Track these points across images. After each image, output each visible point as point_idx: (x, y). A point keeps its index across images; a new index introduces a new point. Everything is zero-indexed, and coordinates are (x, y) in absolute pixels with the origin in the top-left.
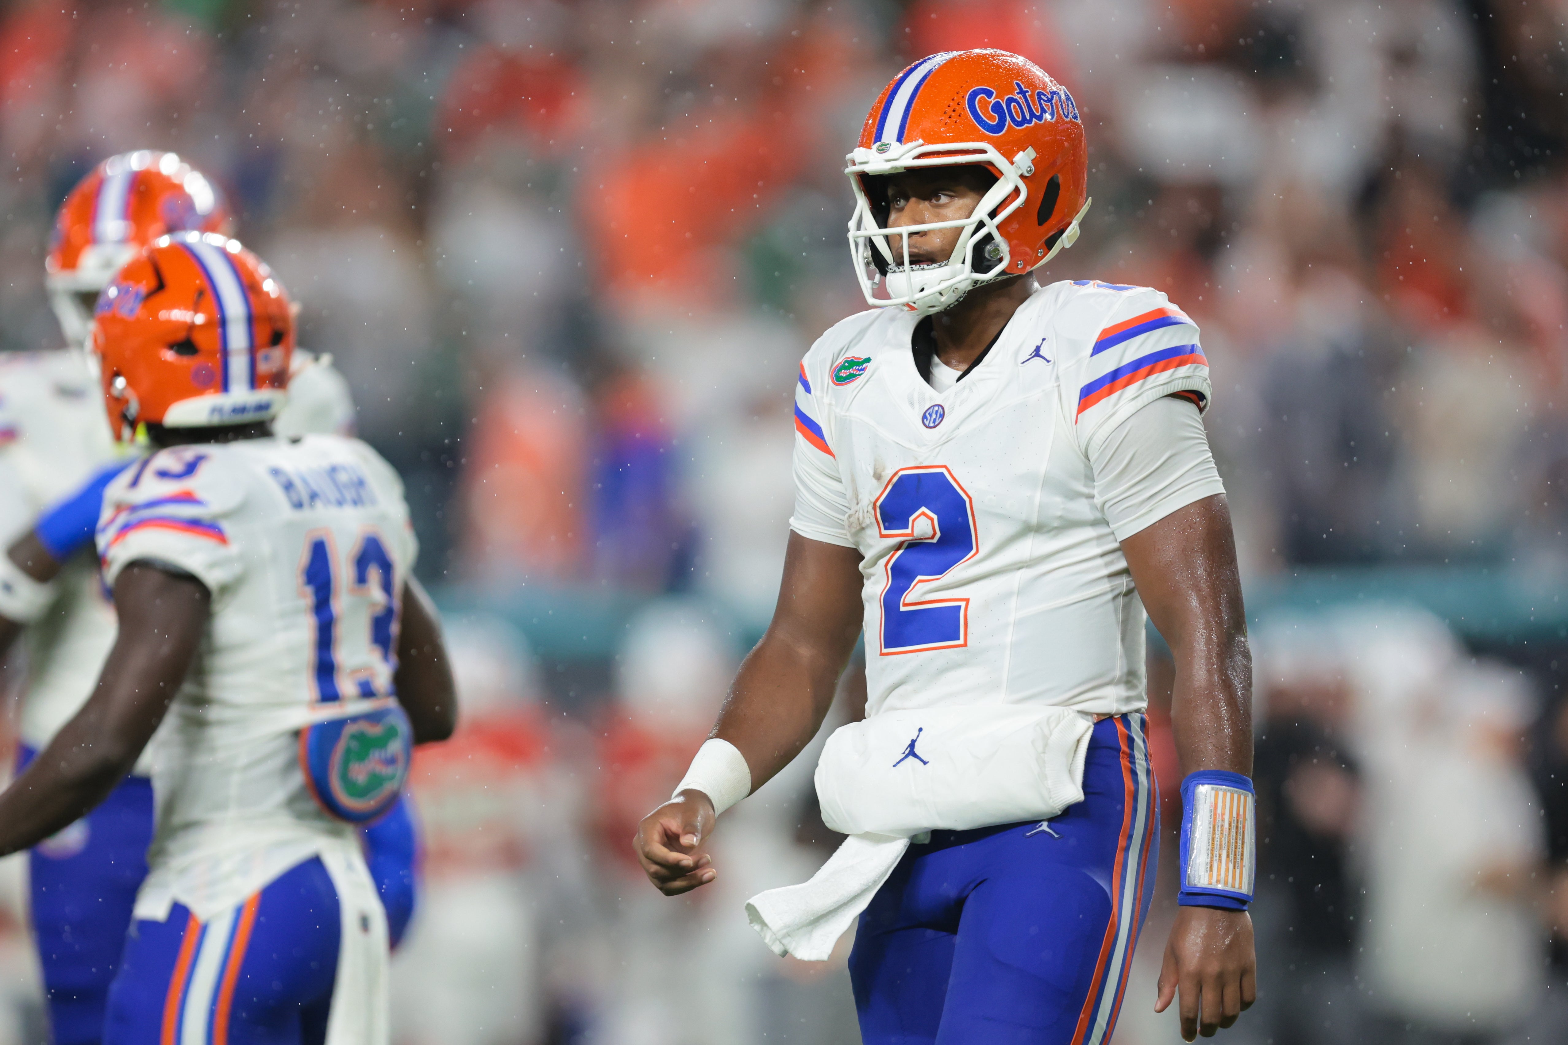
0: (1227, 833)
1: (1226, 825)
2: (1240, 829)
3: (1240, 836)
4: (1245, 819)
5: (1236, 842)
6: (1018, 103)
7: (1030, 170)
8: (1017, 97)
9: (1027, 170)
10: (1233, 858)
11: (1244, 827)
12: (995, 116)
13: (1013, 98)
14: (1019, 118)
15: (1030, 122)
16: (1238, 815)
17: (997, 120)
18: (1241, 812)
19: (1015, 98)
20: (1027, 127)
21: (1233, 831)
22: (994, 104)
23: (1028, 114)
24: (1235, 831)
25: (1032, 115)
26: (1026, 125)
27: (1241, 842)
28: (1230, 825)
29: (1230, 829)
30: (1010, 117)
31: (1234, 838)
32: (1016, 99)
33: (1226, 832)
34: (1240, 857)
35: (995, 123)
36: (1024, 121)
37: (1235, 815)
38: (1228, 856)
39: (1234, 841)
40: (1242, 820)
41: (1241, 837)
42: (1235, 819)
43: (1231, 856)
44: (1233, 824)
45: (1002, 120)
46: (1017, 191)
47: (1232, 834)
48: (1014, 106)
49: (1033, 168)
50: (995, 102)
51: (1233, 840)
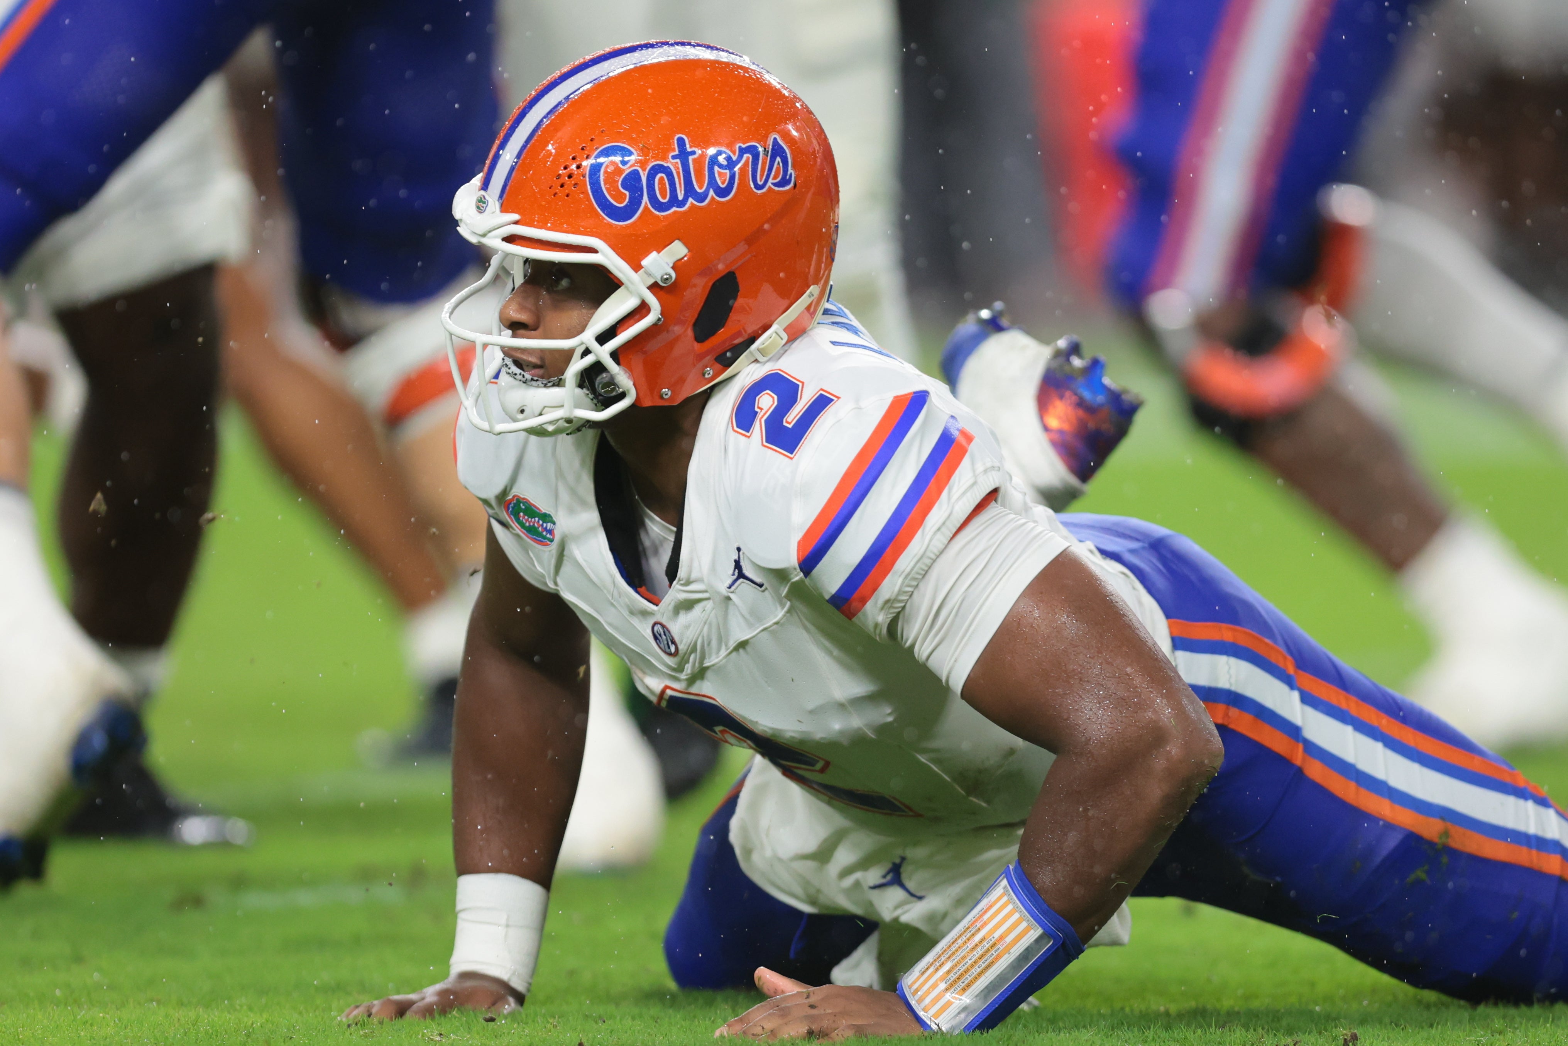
0: (970, 947)
1: (977, 938)
2: (991, 956)
3: (984, 963)
4: (1007, 950)
5: (972, 966)
6: (670, 175)
7: (667, 279)
8: (673, 164)
9: (662, 277)
10: (952, 979)
11: (998, 957)
12: (625, 195)
13: (662, 166)
14: (664, 197)
15: (682, 204)
16: (1001, 938)
17: (627, 200)
18: (1009, 939)
19: (666, 165)
20: (675, 212)
21: (979, 951)
22: (628, 175)
23: (683, 192)
24: (980, 953)
25: (689, 190)
26: (674, 209)
27: (979, 970)
28: (981, 942)
29: (977, 945)
30: (648, 197)
31: (973, 960)
32: (668, 167)
33: (971, 945)
34: (963, 985)
35: (622, 205)
36: (674, 201)
37: (997, 935)
38: (949, 972)
39: (970, 962)
40: (1002, 948)
41: (983, 965)
42: (993, 940)
43: (952, 975)
44: (985, 943)
45: (635, 203)
46: (642, 309)
47: (975, 953)
48: (662, 179)
49: (674, 275)
50: (630, 173)
51: (970, 960)
